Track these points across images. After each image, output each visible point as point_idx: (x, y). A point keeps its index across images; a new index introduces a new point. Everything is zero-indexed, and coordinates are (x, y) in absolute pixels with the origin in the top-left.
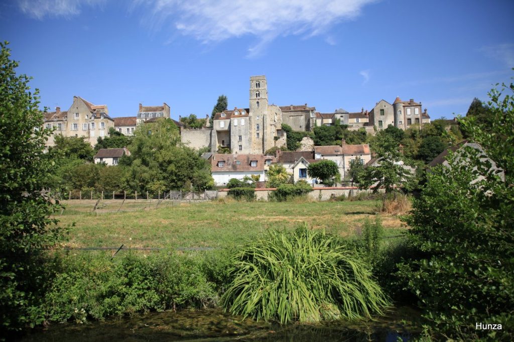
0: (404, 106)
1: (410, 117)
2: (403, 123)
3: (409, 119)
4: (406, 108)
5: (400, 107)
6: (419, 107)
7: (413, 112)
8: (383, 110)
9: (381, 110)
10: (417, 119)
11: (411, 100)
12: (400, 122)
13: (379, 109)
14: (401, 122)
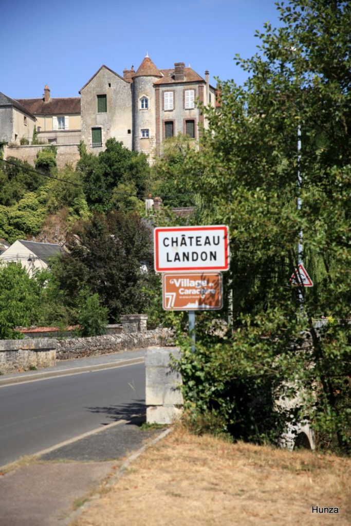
0: (156, 86)
1: (169, 116)
2: (152, 133)
3: (169, 123)
4: (161, 89)
5: (147, 88)
6: (196, 86)
7: (179, 103)
8: (105, 96)
9: (100, 96)
10: (190, 122)
11: (176, 65)
12: (143, 131)
13: (95, 93)
14: (147, 131)
